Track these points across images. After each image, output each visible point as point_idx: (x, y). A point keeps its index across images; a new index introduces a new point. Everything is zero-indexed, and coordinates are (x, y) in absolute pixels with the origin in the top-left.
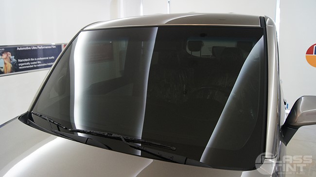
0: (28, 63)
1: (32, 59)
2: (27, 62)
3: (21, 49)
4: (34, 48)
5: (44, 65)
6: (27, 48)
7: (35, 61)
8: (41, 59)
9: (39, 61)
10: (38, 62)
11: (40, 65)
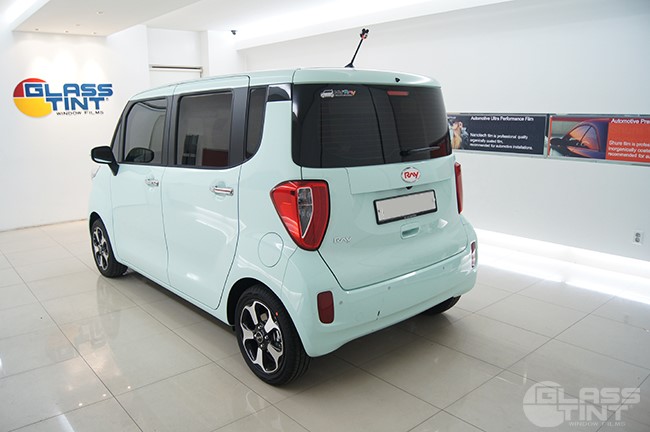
0: (483, 141)
1: (489, 136)
2: (481, 138)
3: (476, 118)
4: (495, 118)
5: (508, 147)
6: (485, 118)
7: (494, 139)
8: (503, 136)
9: (500, 139)
10: (499, 141)
11: (500, 146)
